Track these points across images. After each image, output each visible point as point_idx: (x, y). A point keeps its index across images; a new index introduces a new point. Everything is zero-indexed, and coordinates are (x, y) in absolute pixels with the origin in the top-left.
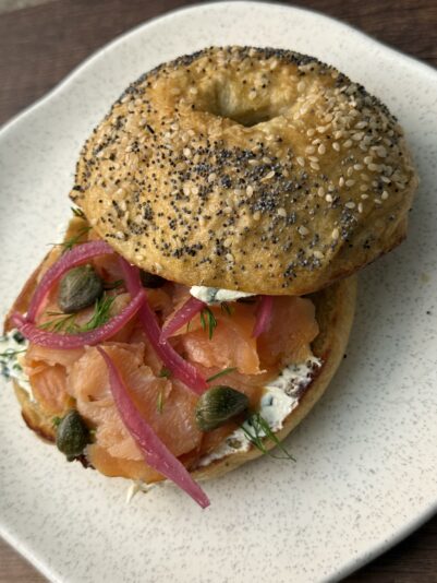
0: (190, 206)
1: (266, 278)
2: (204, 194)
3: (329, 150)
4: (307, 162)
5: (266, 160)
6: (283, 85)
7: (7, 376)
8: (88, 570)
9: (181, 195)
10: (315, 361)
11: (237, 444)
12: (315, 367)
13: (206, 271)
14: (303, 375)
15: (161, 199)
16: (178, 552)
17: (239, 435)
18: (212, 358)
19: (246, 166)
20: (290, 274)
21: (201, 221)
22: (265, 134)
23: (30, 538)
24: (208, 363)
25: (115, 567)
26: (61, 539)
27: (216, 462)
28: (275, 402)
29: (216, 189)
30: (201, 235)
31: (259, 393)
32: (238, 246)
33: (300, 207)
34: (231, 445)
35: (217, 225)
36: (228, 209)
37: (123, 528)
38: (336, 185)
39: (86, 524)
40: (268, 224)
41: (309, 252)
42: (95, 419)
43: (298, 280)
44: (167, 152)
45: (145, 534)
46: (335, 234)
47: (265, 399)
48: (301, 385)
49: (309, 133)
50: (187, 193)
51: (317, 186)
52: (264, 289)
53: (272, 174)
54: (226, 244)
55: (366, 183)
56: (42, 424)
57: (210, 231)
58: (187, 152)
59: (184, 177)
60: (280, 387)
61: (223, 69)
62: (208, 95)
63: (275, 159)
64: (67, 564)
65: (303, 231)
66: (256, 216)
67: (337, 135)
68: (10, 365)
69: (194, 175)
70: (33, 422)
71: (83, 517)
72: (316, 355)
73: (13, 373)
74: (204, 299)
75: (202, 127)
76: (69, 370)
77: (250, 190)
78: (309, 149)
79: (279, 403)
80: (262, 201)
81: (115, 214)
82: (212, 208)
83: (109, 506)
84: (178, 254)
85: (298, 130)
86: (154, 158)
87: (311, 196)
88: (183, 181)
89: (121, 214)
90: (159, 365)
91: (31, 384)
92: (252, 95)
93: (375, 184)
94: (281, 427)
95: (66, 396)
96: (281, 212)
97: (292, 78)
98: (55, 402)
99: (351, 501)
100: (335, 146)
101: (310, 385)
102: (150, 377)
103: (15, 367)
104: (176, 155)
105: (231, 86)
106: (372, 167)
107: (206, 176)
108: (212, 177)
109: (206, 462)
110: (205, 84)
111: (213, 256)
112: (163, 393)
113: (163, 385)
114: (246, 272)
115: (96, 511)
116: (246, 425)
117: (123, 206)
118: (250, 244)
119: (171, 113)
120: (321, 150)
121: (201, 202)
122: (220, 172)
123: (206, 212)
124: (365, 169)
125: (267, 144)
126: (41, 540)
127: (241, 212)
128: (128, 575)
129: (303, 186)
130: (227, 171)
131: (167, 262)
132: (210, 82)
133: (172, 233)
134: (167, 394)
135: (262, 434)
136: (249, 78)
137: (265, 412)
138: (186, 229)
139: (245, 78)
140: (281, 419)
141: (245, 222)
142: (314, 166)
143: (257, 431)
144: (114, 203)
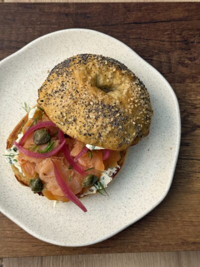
0: (92, 121)
1: (113, 146)
2: (97, 119)
3: (134, 106)
4: (128, 111)
5: (116, 109)
6: (117, 78)
7: (11, 163)
8: (39, 228)
9: (88, 117)
10: (118, 166)
11: (92, 191)
12: (118, 168)
13: (93, 141)
14: (114, 170)
15: (81, 117)
16: (68, 222)
17: (93, 188)
18: (87, 164)
19: (111, 111)
20: (120, 145)
21: (95, 127)
22: (116, 100)
23: (18, 217)
24: (85, 165)
25: (48, 226)
26: (28, 217)
27: (85, 196)
28: (105, 178)
29: (101, 117)
30: (94, 130)
31: (100, 175)
32: (106, 136)
33: (125, 125)
34: (90, 191)
35: (100, 128)
36: (104, 124)
37: (49, 213)
38: (136, 119)
39: (36, 212)
40: (116, 130)
41: (126, 139)
42: (46, 181)
43: (122, 147)
44: (84, 101)
45: (56, 216)
46: (134, 134)
47: (102, 177)
48: (113, 174)
49: (129, 100)
50: (91, 117)
51: (131, 119)
52: (111, 148)
53: (118, 114)
54: (102, 135)
55: (143, 117)
56: (23, 179)
57: (98, 130)
58: (91, 103)
59: (90, 111)
60: (107, 173)
61: (98, 69)
62: (94, 79)
63: (119, 109)
64: (32, 225)
65: (126, 133)
66: (113, 128)
67: (136, 101)
68: (12, 159)
69: (94, 111)
70: (19, 179)
71: (34, 210)
72: (119, 165)
73: (13, 162)
74: (91, 149)
75: (96, 94)
76: (37, 164)
77: (112, 119)
78: (129, 106)
79: (106, 179)
80: (115, 123)
81: (61, 116)
82: (99, 123)
83: (43, 206)
84: (85, 135)
85: (125, 98)
86: (79, 102)
87: (129, 122)
88: (89, 112)
89: (63, 117)
90: (68, 165)
91: (21, 167)
92: (108, 80)
93: (145, 118)
94: (106, 186)
95: (35, 172)
96: (120, 127)
97: (121, 76)
98: (30, 174)
99: (123, 207)
100: (136, 105)
101: (116, 174)
102: (67, 169)
103: (14, 160)
104: (87, 103)
105: (101, 76)
106: (145, 112)
107: (98, 113)
108: (100, 113)
109: (82, 196)
110: (93, 75)
111: (97, 137)
112: (71, 174)
113: (71, 172)
114: (106, 143)
115: (39, 207)
116: (95, 185)
117: (65, 114)
118: (110, 136)
119: (84, 87)
120: (132, 107)
121: (95, 121)
122: (102, 111)
123: (97, 124)
124: (143, 113)
125: (117, 104)
126: (22, 217)
127: (108, 126)
128: (53, 229)
129: (127, 119)
130: (104, 112)
131: (79, 136)
132: (95, 74)
133: (83, 128)
134: (72, 175)
135: (101, 188)
136: (106, 73)
137: (102, 181)
138: (89, 128)
139: (105, 73)
140: (107, 184)
141: (109, 129)
142: (130, 112)
143: (99, 187)
144: (61, 113)
